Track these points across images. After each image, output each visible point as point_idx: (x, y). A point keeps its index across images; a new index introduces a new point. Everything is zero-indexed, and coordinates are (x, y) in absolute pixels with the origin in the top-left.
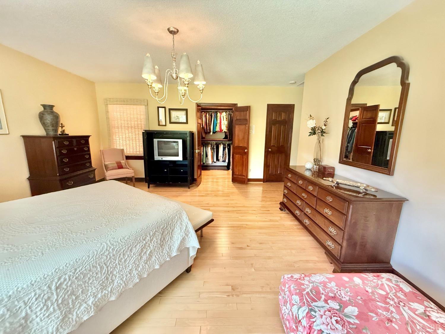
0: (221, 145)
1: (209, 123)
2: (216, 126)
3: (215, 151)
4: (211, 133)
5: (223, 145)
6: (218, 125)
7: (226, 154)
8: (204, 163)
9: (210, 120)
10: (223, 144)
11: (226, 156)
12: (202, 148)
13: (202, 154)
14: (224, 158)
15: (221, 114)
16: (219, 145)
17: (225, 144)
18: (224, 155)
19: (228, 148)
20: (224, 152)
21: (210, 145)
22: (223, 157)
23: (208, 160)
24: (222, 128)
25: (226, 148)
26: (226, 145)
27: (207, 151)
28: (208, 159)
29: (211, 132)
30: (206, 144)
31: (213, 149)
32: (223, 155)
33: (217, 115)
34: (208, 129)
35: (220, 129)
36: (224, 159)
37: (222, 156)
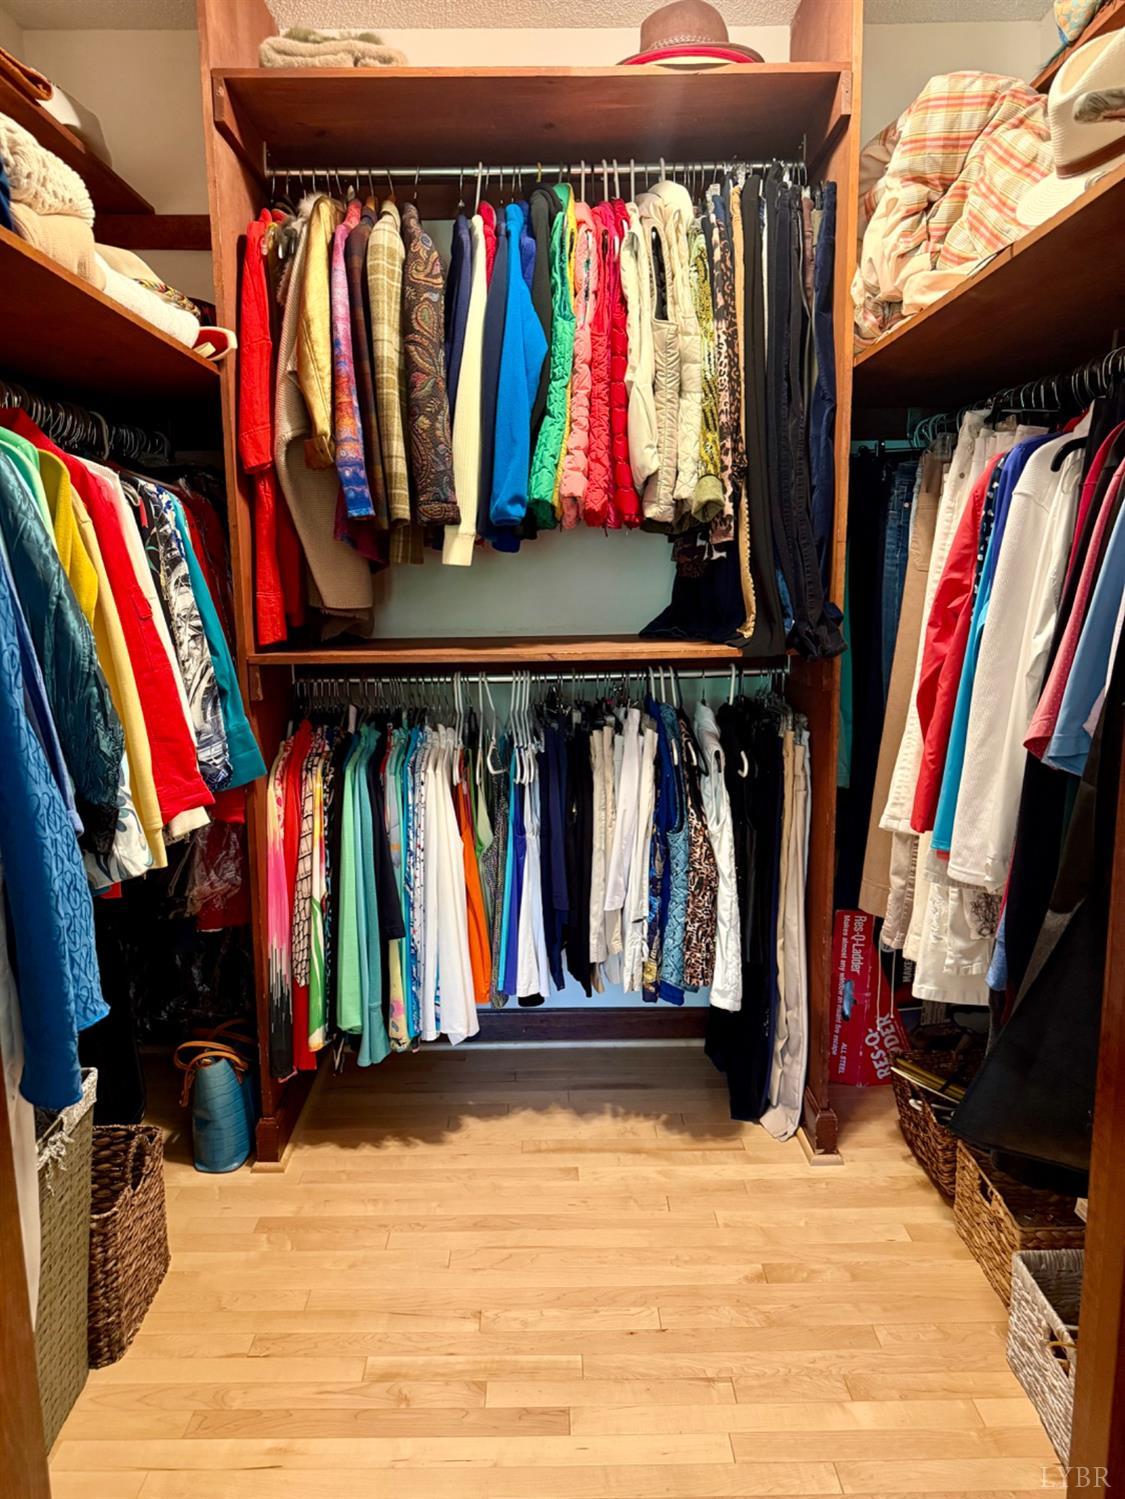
0: (619, 728)
1: (408, 370)
2: (540, 412)
3: (532, 822)
4: (460, 548)
5: (651, 737)
6: (568, 403)
7: (707, 885)
8: (345, 1041)
9: (429, 318)
10: (651, 709)
11: (713, 920)
12: (315, 786)
13: (319, 888)
14: (673, 940)
15: (620, 218)
16: (599, 740)
17: (685, 716)
18: (679, 893)
19: (732, 783)
20: (678, 841)
21: (446, 740)
22: (658, 925)
23: (415, 979)
24: (646, 457)
25: (697, 774)
26: (707, 721)
27: (396, 835)
28: (413, 958)
29: (456, 521)
30: (383, 721)
31: (501, 792)
32: (660, 887)
33: (539, 227)
34: (400, 467)
35: (601, 473)
36: (672, 960)
37: (639, 903)
